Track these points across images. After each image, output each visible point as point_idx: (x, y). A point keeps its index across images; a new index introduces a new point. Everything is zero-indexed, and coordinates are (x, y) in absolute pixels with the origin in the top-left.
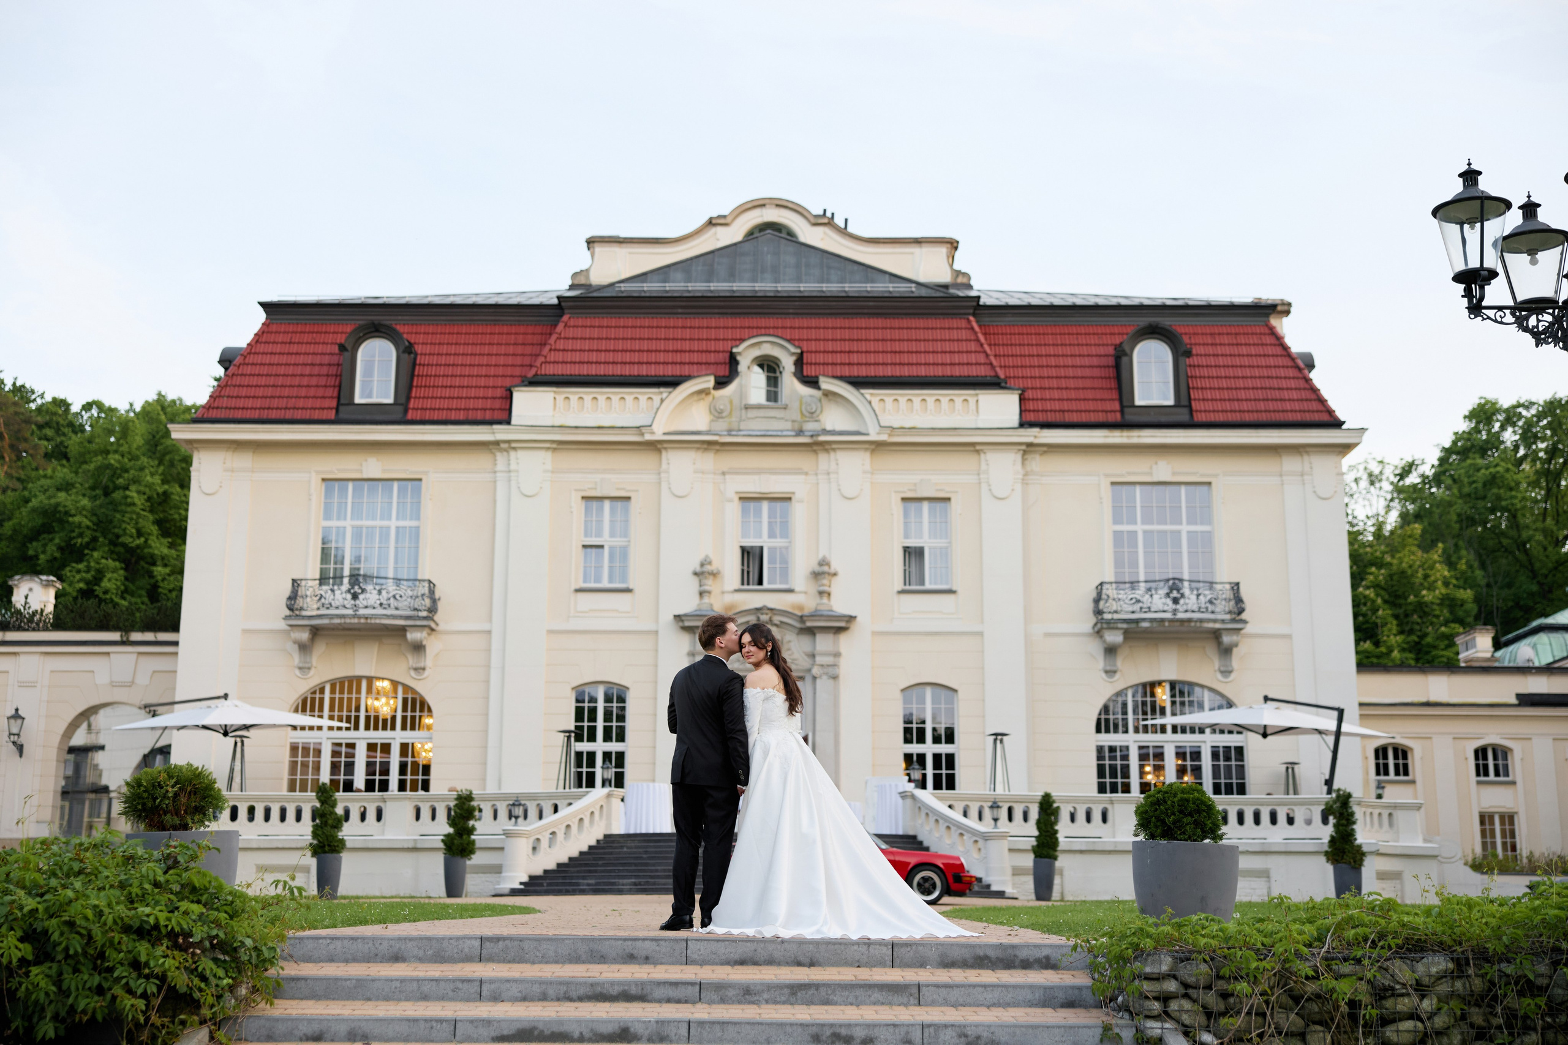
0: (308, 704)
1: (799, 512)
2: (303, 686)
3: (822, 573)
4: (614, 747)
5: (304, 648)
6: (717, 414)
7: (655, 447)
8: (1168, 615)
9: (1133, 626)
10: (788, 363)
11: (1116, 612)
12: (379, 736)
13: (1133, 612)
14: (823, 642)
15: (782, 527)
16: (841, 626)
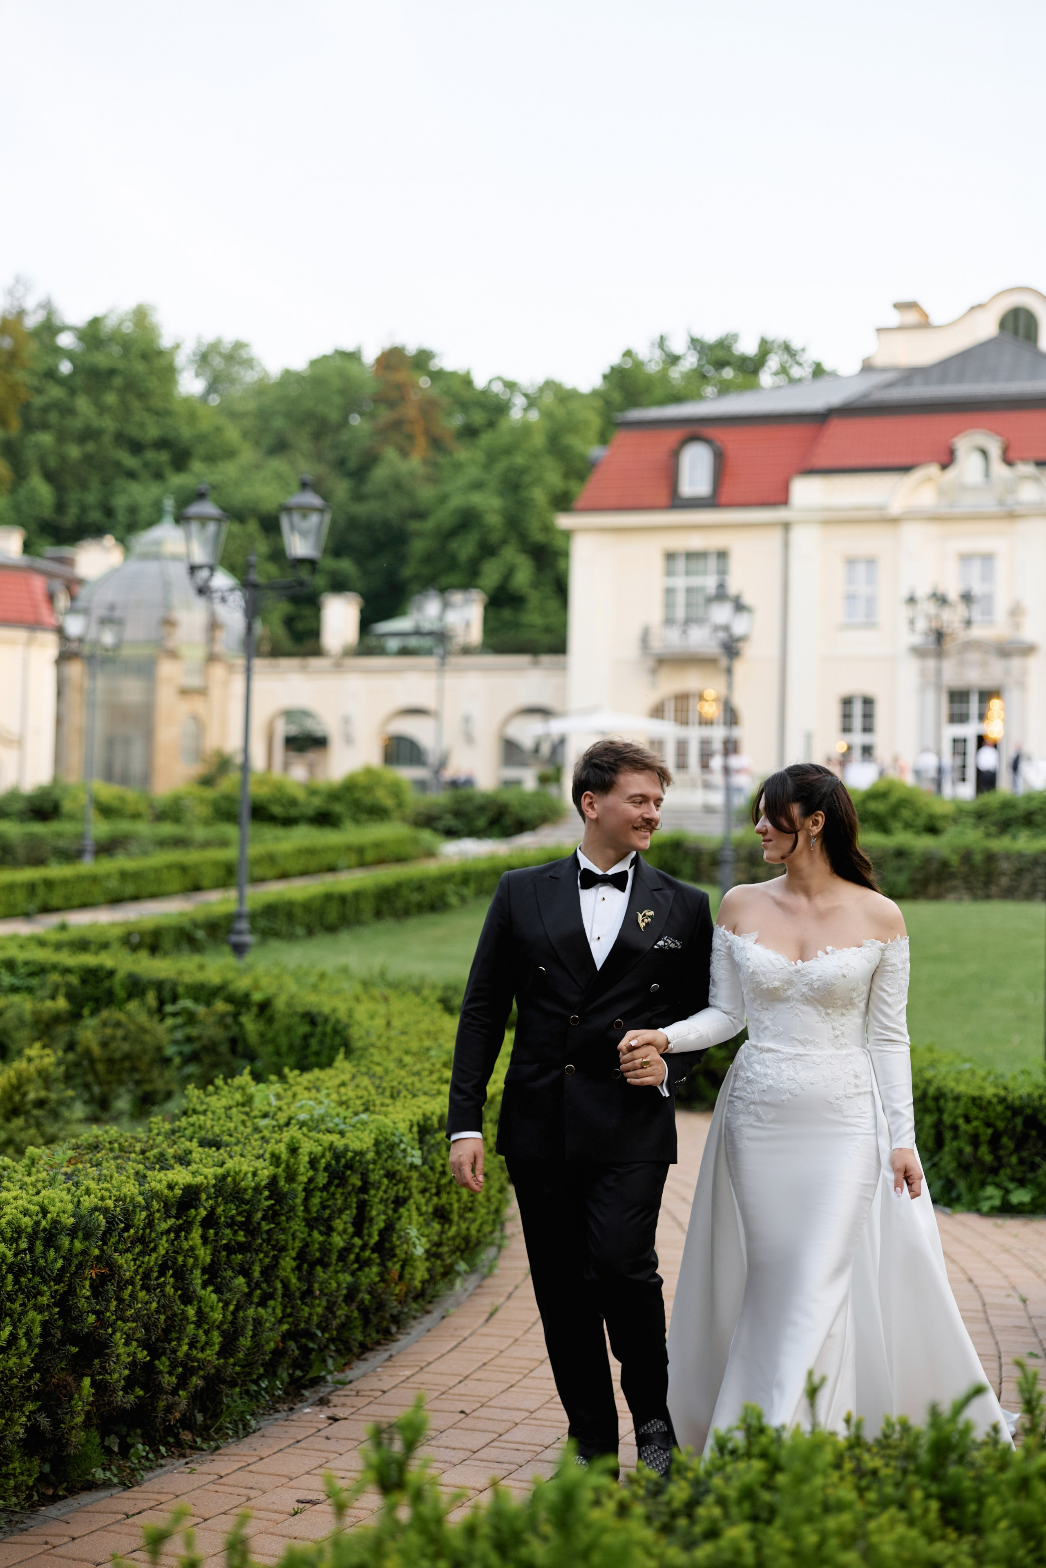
0: (658, 712)
1: (1001, 567)
2: (652, 698)
3: (1016, 612)
4: (866, 739)
5: (654, 672)
6: (941, 492)
7: (894, 521)
10: (995, 450)
12: (706, 732)
14: (1016, 663)
15: (987, 576)
16: (1027, 650)
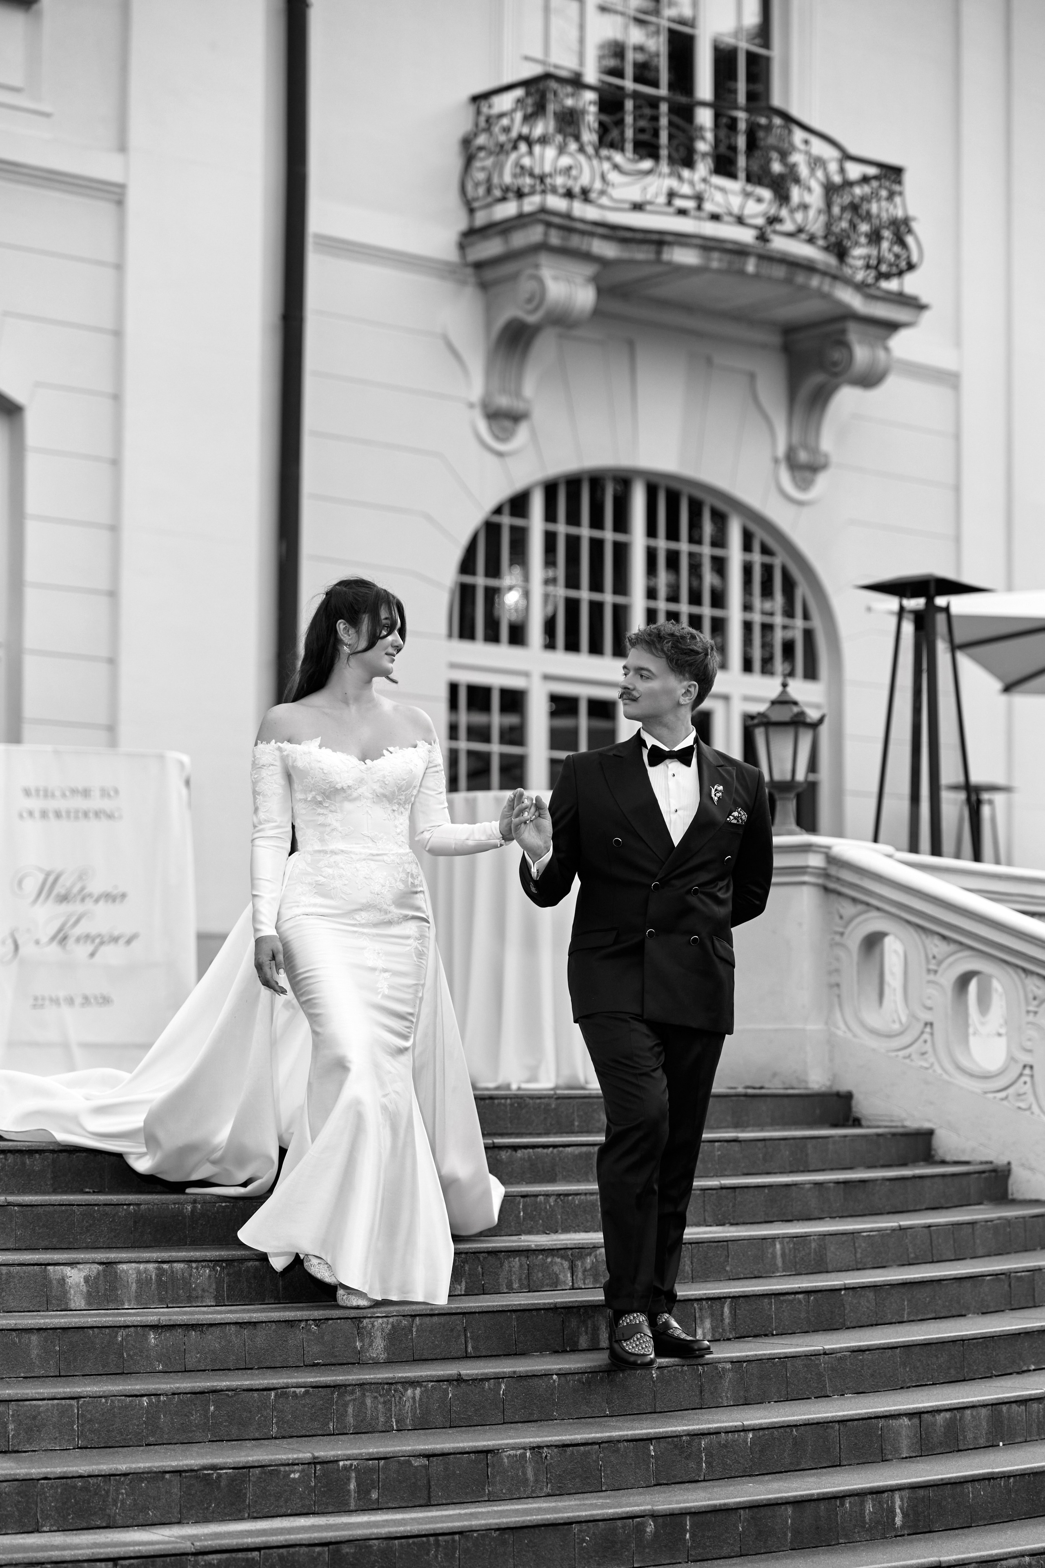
8: (746, 236)
9: (642, 254)
11: (585, 195)
13: (638, 207)
